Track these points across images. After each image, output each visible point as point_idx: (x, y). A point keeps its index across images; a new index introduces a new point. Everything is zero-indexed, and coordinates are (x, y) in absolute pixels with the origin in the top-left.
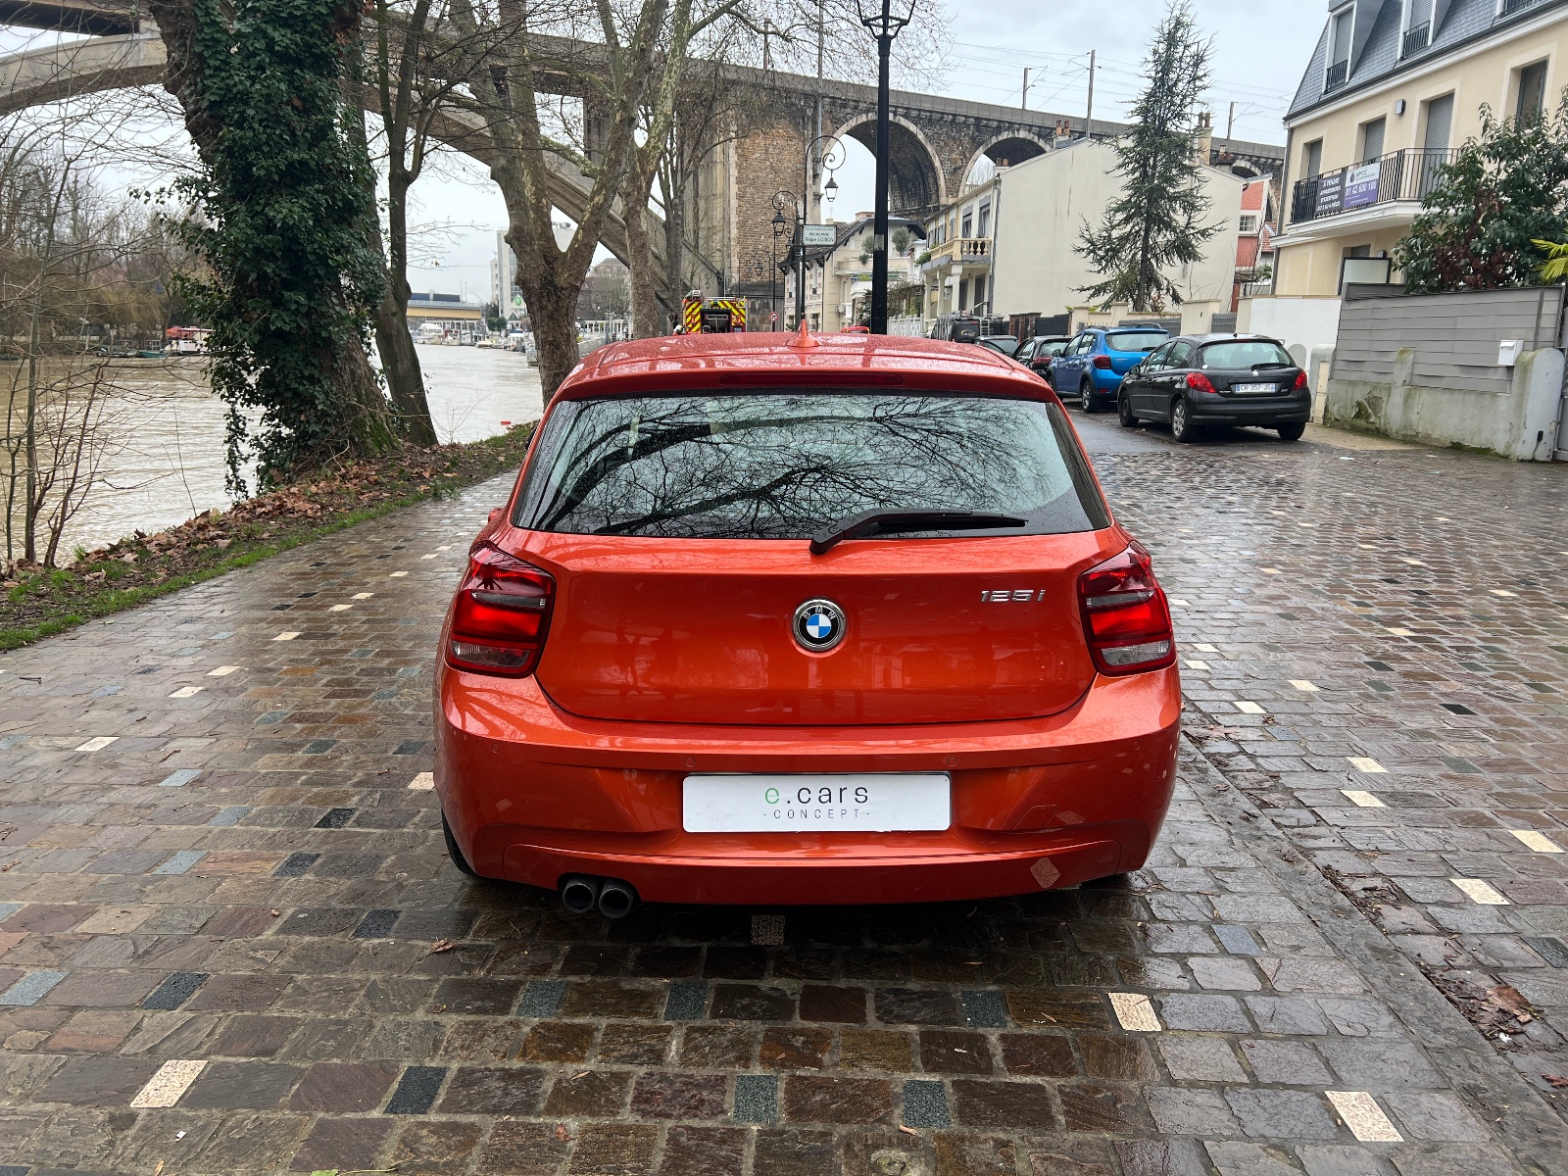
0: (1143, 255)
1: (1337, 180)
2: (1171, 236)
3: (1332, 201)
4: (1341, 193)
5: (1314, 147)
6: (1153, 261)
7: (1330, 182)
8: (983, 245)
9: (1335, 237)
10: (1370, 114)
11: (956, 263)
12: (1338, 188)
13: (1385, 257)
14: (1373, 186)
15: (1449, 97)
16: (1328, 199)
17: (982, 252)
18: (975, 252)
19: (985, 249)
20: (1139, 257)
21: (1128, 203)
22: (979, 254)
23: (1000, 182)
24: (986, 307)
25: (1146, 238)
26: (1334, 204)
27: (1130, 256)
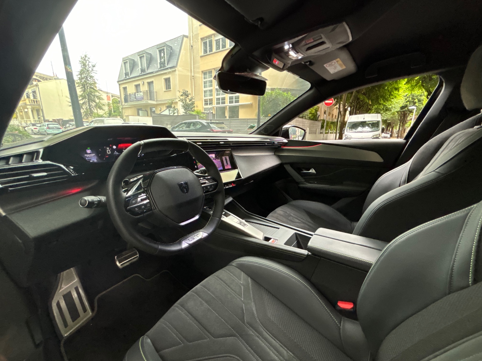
0: (89, 107)
1: (134, 95)
2: (95, 104)
3: (134, 99)
4: (136, 97)
5: (125, 89)
6: (92, 109)
7: (132, 95)
9: (134, 106)
10: (137, 83)
12: (135, 97)
13: (146, 111)
14: (142, 97)
15: (152, 82)
16: (133, 98)
17: (37, 103)
18: (34, 103)
19: (38, 102)
20: (88, 107)
21: (82, 95)
22: (36, 103)
23: (38, 85)
24: (42, 118)
25: (89, 104)
26: (134, 100)
27: (86, 107)
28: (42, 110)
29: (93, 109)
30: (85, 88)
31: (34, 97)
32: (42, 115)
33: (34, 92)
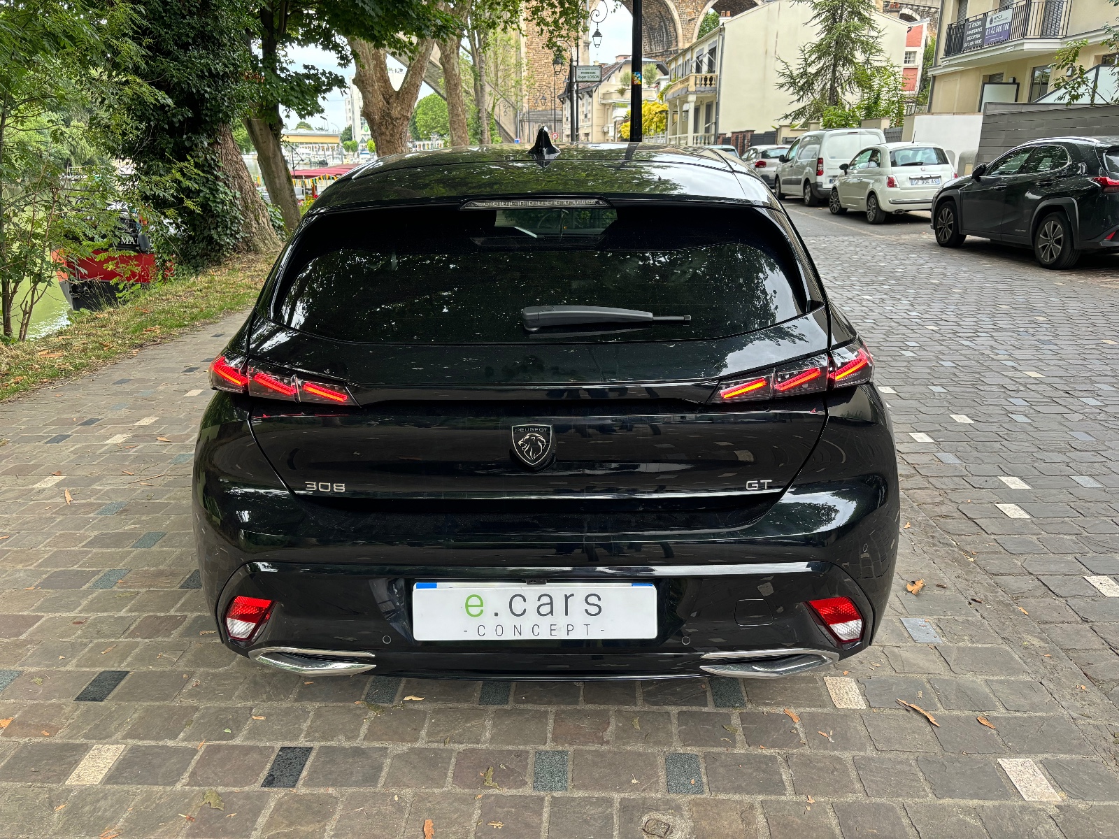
0: (831, 85)
1: (979, 23)
2: (852, 70)
3: (975, 40)
4: (983, 33)
6: (839, 90)
7: (975, 25)
8: (711, 79)
9: (977, 66)
11: (692, 93)
12: (980, 29)
13: (1014, 82)
14: (1007, 27)
16: (972, 38)
17: (711, 84)
18: (706, 85)
19: (713, 82)
20: (828, 86)
21: (821, 45)
22: (708, 86)
23: (724, 29)
24: (713, 126)
25: (834, 71)
26: (977, 42)
27: (821, 86)
28: (718, 104)
29: (842, 88)
30: (835, 19)
31: (711, 64)
32: (714, 121)
33: (712, 52)
